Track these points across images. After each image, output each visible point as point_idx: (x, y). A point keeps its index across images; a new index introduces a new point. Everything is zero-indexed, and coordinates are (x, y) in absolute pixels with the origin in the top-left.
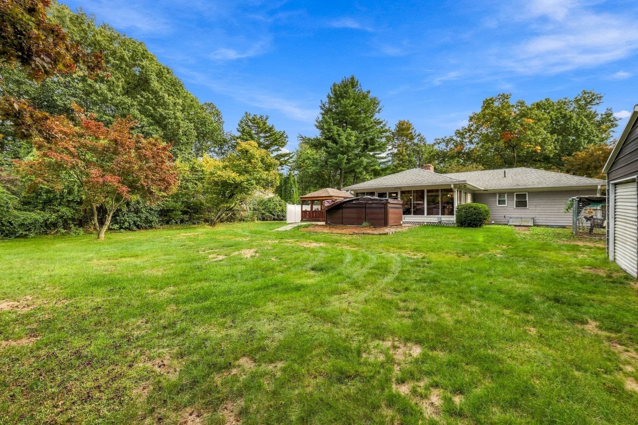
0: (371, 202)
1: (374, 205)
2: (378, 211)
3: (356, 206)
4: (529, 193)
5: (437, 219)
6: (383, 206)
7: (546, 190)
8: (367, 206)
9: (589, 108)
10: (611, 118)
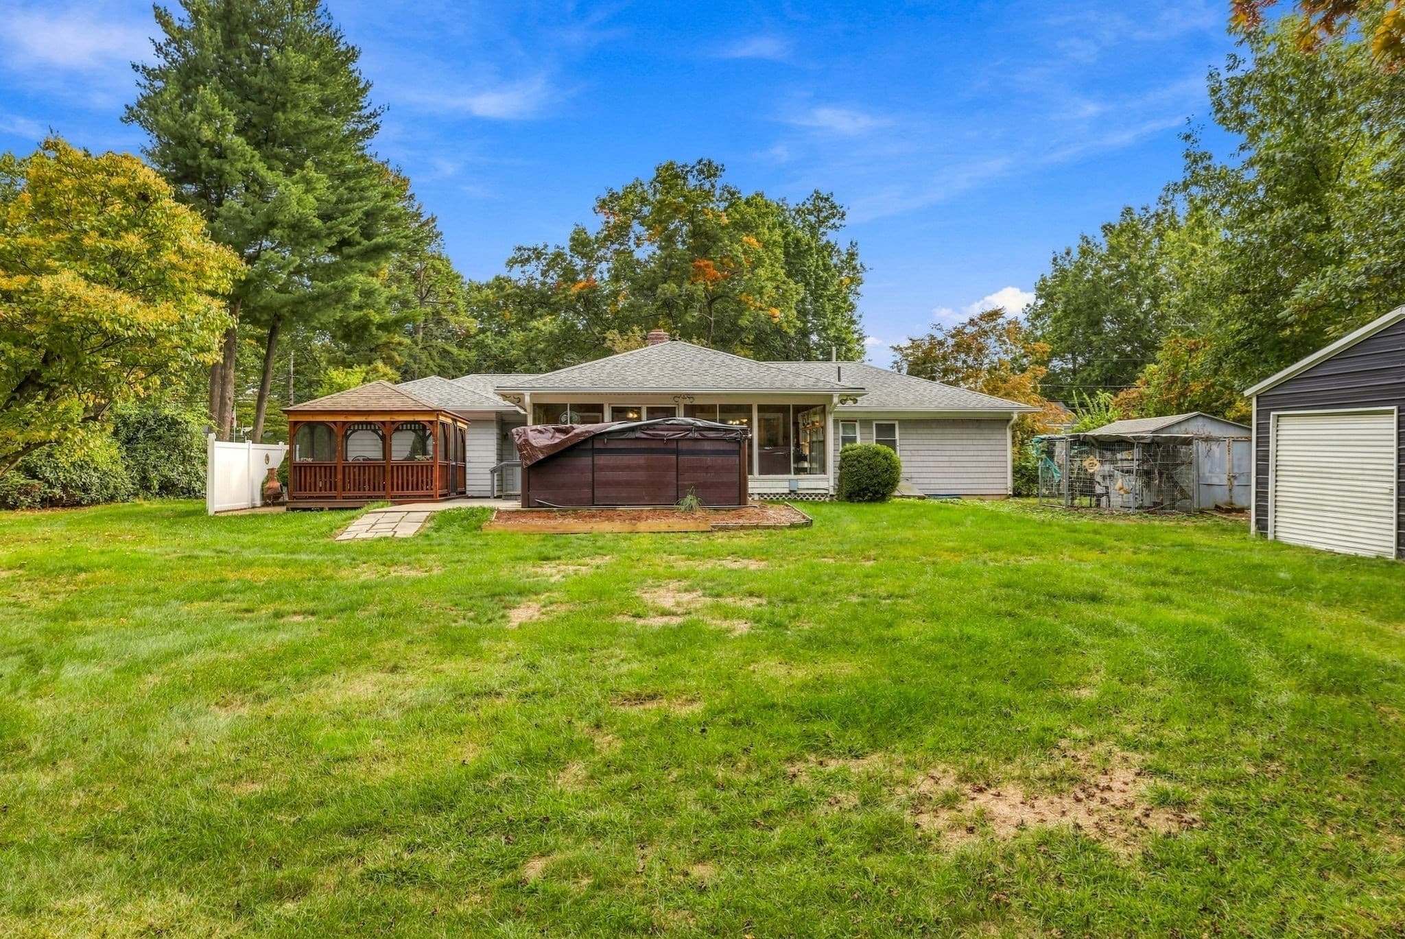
0: (696, 435)
1: (707, 446)
2: (720, 460)
3: (643, 445)
4: (901, 422)
5: (786, 484)
6: (735, 447)
7: (938, 417)
8: (683, 446)
9: (824, 234)
10: (857, 263)
